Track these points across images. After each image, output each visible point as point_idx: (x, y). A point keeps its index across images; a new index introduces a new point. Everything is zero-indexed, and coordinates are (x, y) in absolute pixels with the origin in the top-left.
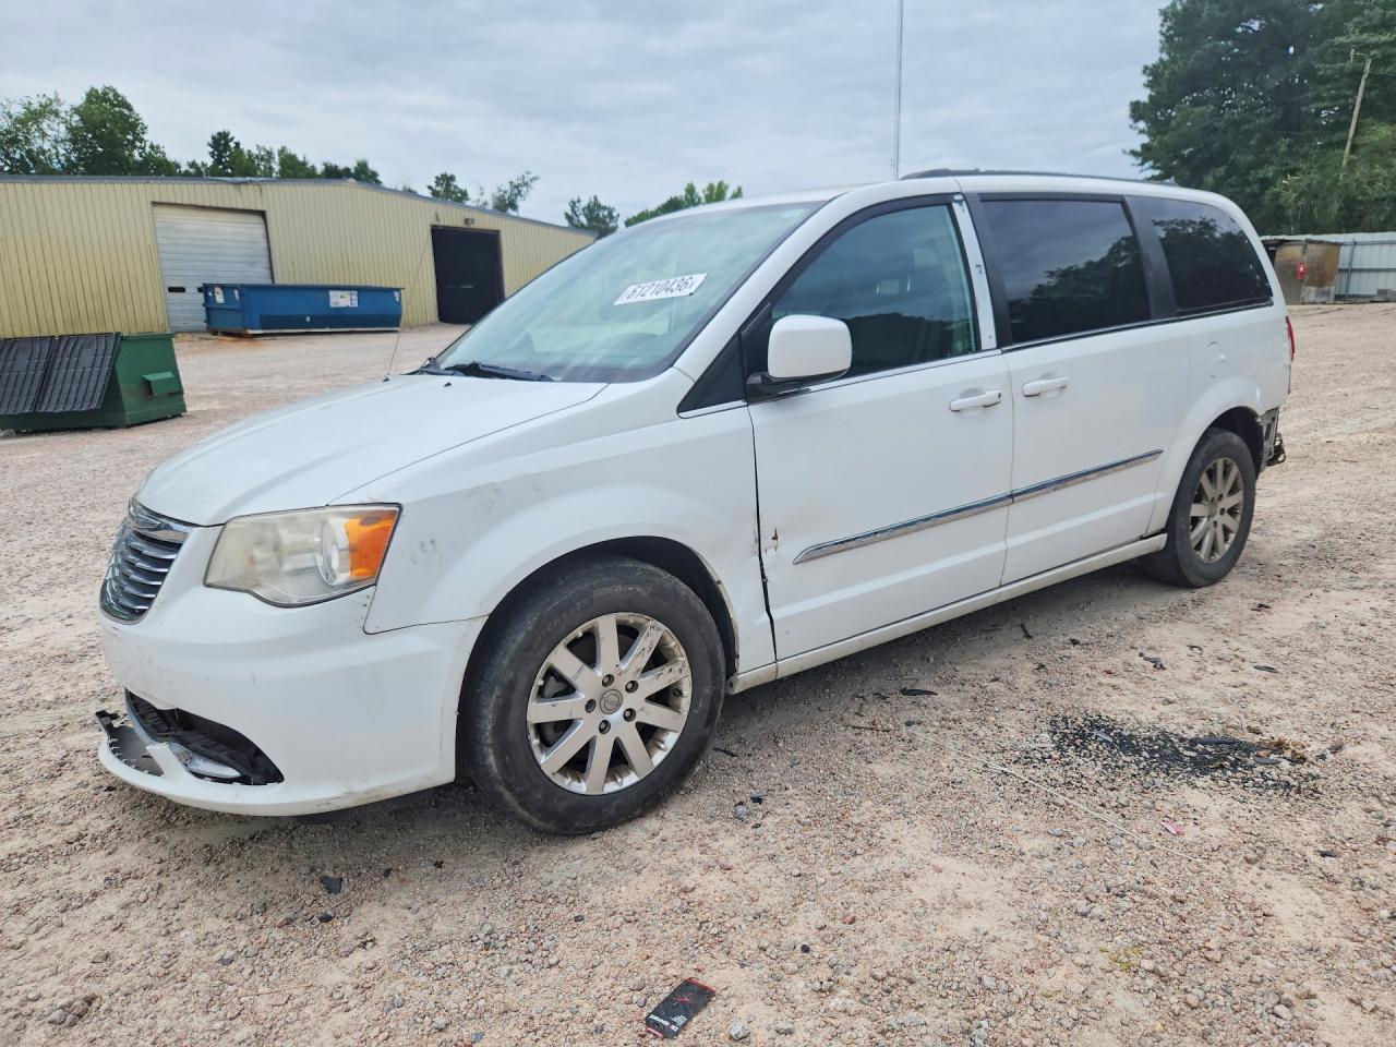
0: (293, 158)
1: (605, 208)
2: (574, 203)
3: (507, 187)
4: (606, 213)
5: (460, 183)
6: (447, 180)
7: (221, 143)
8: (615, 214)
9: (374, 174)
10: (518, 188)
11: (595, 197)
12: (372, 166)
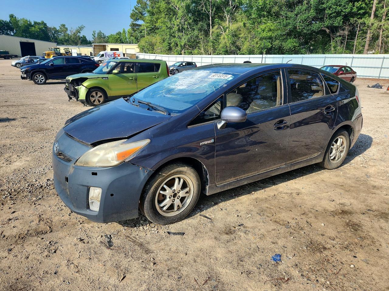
0: (27, 20)
2: (94, 31)
3: (78, 28)
4: (102, 34)
5: (66, 26)
6: (64, 25)
7: (11, 16)
8: (104, 34)
9: (45, 24)
10: (81, 28)
12: (45, 22)
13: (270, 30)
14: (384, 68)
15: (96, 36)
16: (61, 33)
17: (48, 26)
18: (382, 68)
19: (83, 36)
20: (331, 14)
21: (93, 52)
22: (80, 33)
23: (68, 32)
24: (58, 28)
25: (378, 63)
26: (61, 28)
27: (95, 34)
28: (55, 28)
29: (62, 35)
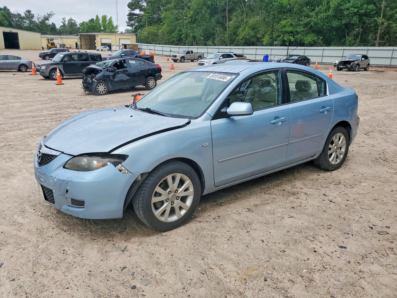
1: (73, 20)
2: (63, 18)
3: (46, 15)
4: (74, 21)
5: (32, 12)
6: (29, 12)
8: (76, 22)
9: (9, 10)
10: (50, 15)
11: (71, 18)
12: (8, 8)
13: (292, 25)
14: (394, 58)
15: (66, 23)
16: (26, 20)
17: (11, 12)
18: (392, 58)
19: (53, 23)
20: (348, 14)
21: (79, 43)
22: (48, 20)
23: (35, 19)
24: (23, 15)
25: (389, 54)
26: (26, 15)
27: (65, 21)
28: (19, 15)
29: (27, 22)
